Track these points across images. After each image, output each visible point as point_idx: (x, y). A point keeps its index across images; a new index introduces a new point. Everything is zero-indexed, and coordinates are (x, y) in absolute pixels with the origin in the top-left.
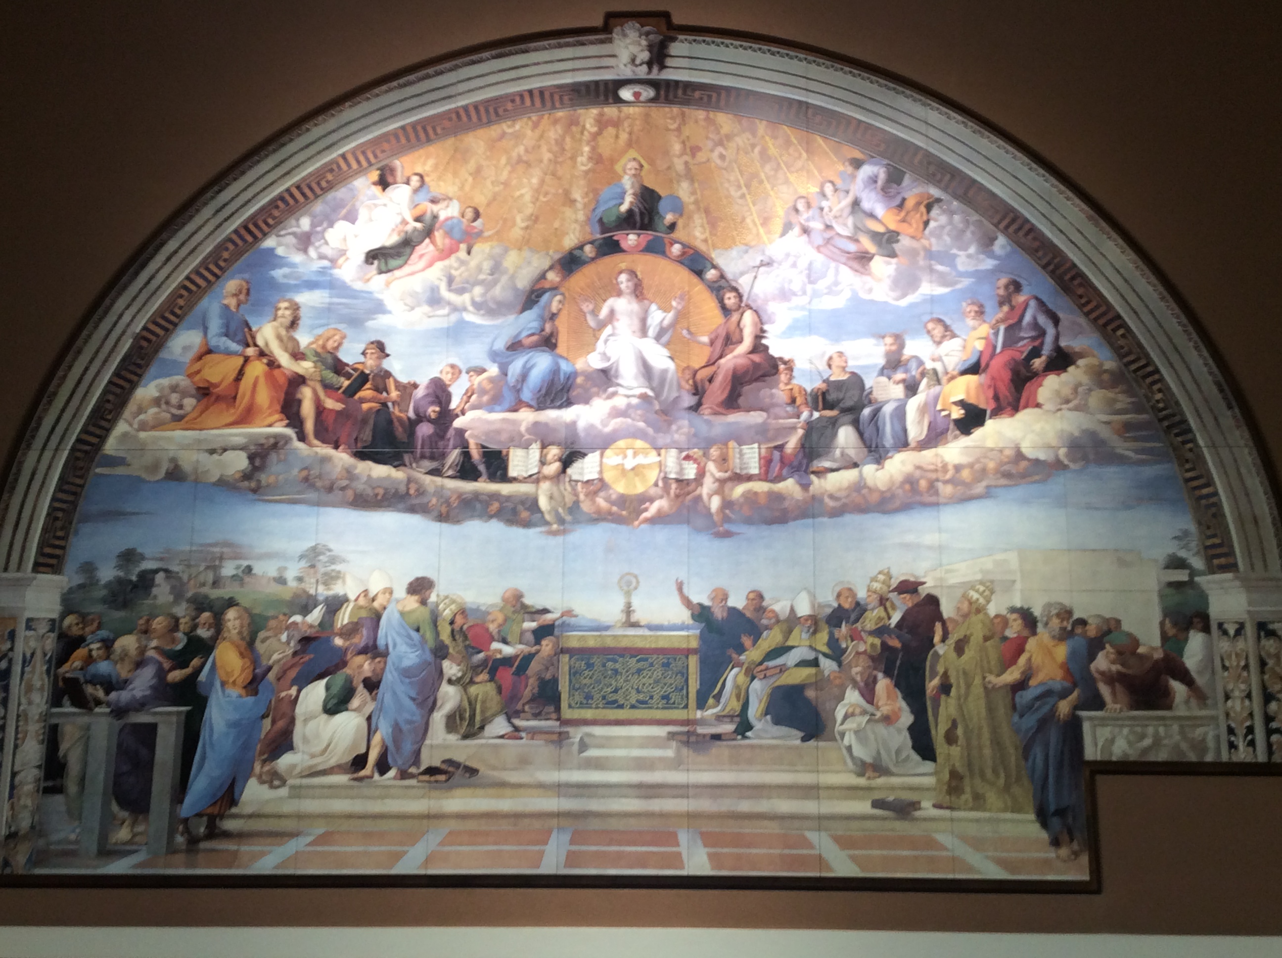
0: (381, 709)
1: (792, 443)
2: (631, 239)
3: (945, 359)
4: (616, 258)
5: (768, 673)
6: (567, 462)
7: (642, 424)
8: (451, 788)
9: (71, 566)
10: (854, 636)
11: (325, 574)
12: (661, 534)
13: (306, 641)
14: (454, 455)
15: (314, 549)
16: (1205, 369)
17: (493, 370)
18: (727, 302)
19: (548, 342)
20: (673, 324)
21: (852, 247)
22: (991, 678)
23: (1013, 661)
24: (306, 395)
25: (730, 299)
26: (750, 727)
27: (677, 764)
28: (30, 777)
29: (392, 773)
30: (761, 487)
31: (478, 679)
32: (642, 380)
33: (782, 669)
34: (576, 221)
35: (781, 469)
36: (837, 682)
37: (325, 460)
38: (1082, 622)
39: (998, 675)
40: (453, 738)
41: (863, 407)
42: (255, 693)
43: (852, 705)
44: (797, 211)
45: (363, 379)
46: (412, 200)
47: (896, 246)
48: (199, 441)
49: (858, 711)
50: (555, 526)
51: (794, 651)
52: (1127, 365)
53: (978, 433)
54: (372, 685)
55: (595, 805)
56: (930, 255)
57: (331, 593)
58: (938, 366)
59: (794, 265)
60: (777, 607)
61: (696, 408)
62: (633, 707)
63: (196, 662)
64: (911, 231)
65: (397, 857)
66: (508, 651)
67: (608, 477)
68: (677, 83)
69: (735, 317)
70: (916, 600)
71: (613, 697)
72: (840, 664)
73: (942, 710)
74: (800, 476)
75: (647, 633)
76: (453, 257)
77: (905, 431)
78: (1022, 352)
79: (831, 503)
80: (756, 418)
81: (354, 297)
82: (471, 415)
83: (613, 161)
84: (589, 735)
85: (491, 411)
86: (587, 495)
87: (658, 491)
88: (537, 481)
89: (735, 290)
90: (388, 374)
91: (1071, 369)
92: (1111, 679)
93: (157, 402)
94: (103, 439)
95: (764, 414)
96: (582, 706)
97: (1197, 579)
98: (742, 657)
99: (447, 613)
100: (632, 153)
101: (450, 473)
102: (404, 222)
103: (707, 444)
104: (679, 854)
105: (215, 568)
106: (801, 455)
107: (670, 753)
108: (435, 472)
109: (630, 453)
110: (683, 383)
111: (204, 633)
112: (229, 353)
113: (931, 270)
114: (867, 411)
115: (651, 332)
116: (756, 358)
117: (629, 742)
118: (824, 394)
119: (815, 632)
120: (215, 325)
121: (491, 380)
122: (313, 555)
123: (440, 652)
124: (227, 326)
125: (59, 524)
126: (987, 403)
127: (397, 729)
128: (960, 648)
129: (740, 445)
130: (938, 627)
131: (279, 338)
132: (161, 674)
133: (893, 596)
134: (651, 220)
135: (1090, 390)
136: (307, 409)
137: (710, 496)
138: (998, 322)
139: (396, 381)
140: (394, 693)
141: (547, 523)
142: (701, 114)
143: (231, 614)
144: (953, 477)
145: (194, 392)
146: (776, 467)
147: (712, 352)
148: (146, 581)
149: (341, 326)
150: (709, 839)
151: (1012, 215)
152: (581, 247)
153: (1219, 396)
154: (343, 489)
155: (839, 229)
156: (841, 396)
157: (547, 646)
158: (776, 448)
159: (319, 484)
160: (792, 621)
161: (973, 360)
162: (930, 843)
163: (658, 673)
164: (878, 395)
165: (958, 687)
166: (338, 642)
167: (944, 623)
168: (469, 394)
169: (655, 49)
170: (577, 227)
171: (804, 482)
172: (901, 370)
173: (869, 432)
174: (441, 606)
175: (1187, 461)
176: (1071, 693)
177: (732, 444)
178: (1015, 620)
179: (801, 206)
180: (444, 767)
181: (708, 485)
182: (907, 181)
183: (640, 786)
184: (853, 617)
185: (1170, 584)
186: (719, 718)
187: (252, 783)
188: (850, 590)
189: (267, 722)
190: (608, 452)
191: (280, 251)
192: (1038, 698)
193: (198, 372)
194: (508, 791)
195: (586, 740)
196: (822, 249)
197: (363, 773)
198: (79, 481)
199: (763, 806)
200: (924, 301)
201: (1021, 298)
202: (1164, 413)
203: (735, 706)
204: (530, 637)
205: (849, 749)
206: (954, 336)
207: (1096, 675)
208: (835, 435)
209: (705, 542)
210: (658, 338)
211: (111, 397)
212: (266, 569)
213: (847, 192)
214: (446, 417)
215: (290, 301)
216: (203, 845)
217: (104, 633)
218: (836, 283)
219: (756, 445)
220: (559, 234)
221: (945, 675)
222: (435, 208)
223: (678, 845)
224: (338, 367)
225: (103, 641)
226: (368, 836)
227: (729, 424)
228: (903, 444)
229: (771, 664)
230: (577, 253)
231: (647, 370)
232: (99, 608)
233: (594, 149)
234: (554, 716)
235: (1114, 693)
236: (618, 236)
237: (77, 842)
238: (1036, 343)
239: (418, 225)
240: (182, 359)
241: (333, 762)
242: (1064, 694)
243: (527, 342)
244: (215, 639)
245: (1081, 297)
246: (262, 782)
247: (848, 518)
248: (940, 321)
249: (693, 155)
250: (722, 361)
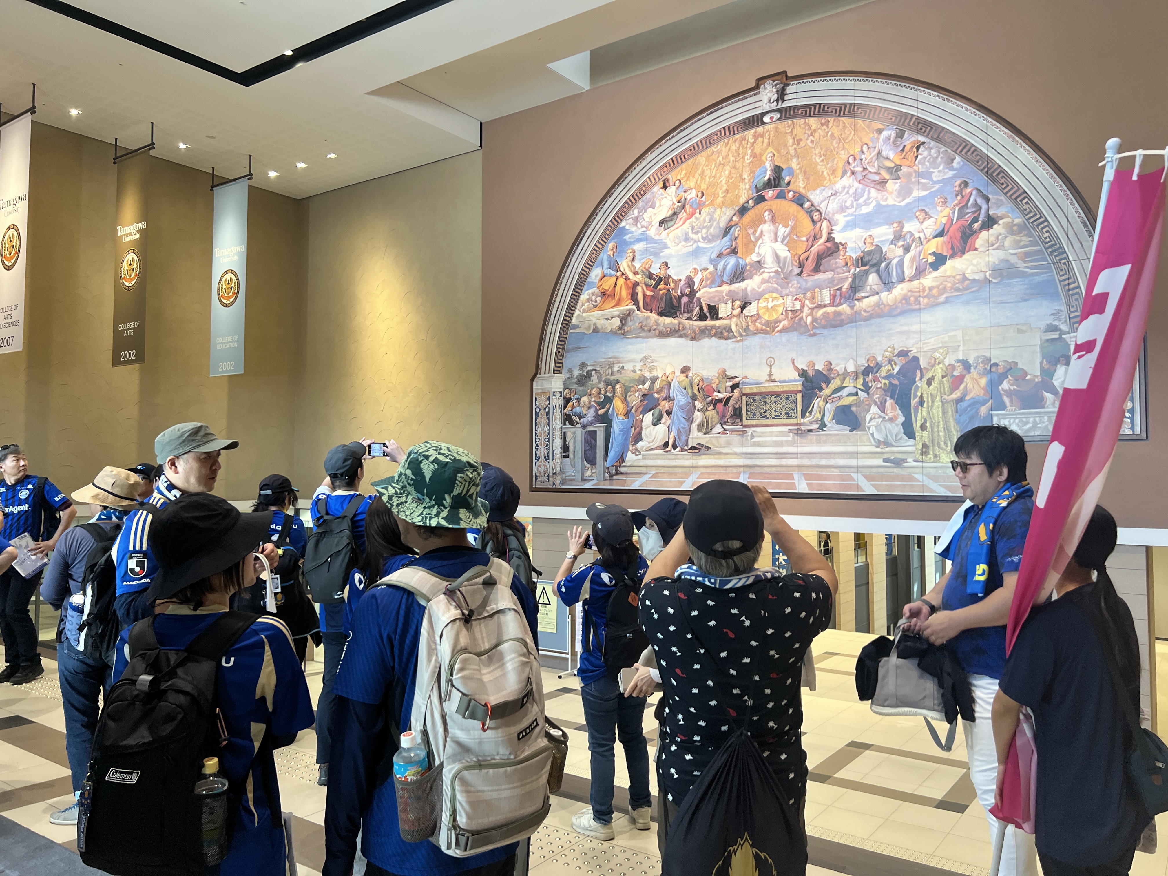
0: (673, 423)
1: (846, 286)
2: (770, 193)
3: (925, 231)
4: (763, 204)
5: (834, 400)
6: (743, 308)
7: (775, 286)
8: (700, 455)
9: (565, 370)
10: (876, 380)
11: (650, 367)
12: (784, 337)
13: (644, 395)
14: (697, 310)
15: (645, 357)
16: (1076, 215)
17: (711, 268)
18: (814, 218)
19: (734, 251)
20: (789, 234)
21: (877, 178)
22: (945, 397)
23: (957, 388)
24: (639, 289)
25: (816, 216)
26: (825, 426)
27: (792, 444)
28: (558, 451)
29: (678, 449)
30: (830, 309)
31: (709, 409)
32: (776, 264)
33: (840, 398)
34: (745, 189)
35: (840, 299)
36: (867, 403)
37: (648, 318)
38: (996, 365)
39: (949, 395)
40: (700, 434)
41: (882, 262)
42: (628, 418)
43: (874, 413)
44: (849, 163)
45: (660, 279)
46: (676, 192)
47: (899, 173)
48: (603, 315)
49: (877, 416)
50: (739, 338)
51: (846, 389)
52: (1028, 220)
53: (942, 269)
54: (669, 413)
55: (758, 462)
56: (919, 175)
57: (652, 375)
58: (922, 235)
59: (848, 193)
60: (838, 368)
61: (800, 274)
62: (773, 418)
63: (607, 406)
64: (908, 163)
65: (682, 483)
66: (721, 396)
67: (761, 312)
68: (790, 107)
69: (819, 225)
70: (907, 359)
71: (765, 414)
72: (868, 395)
73: (919, 415)
74: (850, 302)
75: (779, 384)
76: (694, 217)
77: (903, 272)
78: (968, 221)
79: (865, 314)
80: (829, 275)
81: (656, 243)
82: (703, 290)
83: (761, 155)
84: (754, 431)
85: (711, 288)
86: (752, 322)
87: (783, 317)
88: (731, 318)
89: (818, 211)
90: (670, 276)
91: (995, 226)
92: (1009, 394)
93: (588, 300)
94: (571, 318)
95: (832, 273)
96: (751, 418)
97: (1063, 336)
98: (822, 393)
99: (696, 381)
100: (770, 149)
101: (695, 318)
102: (674, 204)
103: (807, 290)
104: (794, 483)
105: (611, 368)
106: (850, 291)
107: (790, 439)
108: (689, 319)
109: (770, 300)
110: (794, 263)
111: (609, 394)
112: (611, 276)
113: (919, 182)
114: (883, 265)
115: (779, 240)
116: (829, 244)
117: (771, 434)
118: (862, 259)
119: (856, 379)
120: (606, 264)
121: (710, 273)
122: (645, 360)
123: (694, 398)
124: (610, 264)
125: (560, 354)
126: (948, 252)
127: (679, 431)
128: (929, 383)
129: (821, 290)
130: (918, 372)
131: (628, 266)
132: (596, 411)
133: (895, 358)
134: (779, 182)
135: (1006, 237)
136: (640, 297)
137: (807, 317)
138: (954, 206)
139: (673, 279)
140: (677, 416)
141: (736, 337)
142: (802, 121)
143: (618, 386)
144: (928, 294)
145: (600, 294)
146: (838, 299)
147: (808, 245)
148: (589, 373)
149: (651, 257)
150: (807, 477)
151: (964, 144)
152: (747, 202)
153: (1084, 230)
154: (654, 330)
155: (870, 169)
156: (870, 258)
157: (736, 392)
158: (838, 289)
159: (646, 329)
160: (845, 374)
161: (941, 229)
162: (911, 479)
163: (784, 403)
164: (890, 255)
165: (928, 402)
166: (656, 395)
167: (921, 370)
168: (702, 281)
169: (780, 92)
170: (745, 192)
171: (851, 305)
172: (902, 240)
173: (884, 275)
174: (694, 378)
175: (1062, 270)
176: (988, 402)
177: (817, 290)
178: (959, 366)
179: (851, 161)
180: (697, 446)
181: (806, 311)
182: (906, 135)
183: (776, 454)
184: (875, 370)
185: (1047, 340)
186: (811, 422)
187: (629, 452)
188: (874, 357)
189: (633, 429)
190: (761, 301)
191: (627, 227)
192: (969, 406)
193: (601, 285)
194: (722, 456)
195: (754, 434)
196: (861, 182)
197: (667, 449)
198: (565, 336)
199: (832, 462)
200: (915, 201)
201: (968, 190)
202: (1049, 244)
203: (819, 416)
204: (729, 389)
205: (872, 434)
206: (931, 217)
207: (1002, 392)
208: (867, 279)
209: (804, 339)
210: (782, 242)
211: (573, 300)
212: (629, 366)
213: (875, 148)
214: (692, 293)
215: (632, 249)
216: (614, 477)
217: (577, 396)
218: (869, 198)
219: (828, 289)
220: (738, 197)
221: (921, 397)
222: (686, 194)
223: (794, 479)
224: (650, 276)
225: (577, 399)
226: (670, 475)
227: (816, 280)
228: (902, 279)
229: (835, 396)
230: (746, 205)
231: (777, 257)
232: (575, 386)
233: (752, 150)
234: (740, 424)
235: (1011, 402)
236: (763, 193)
237: (574, 476)
238: (976, 215)
239: (679, 204)
240: (595, 281)
241: (656, 445)
242: (984, 403)
243: (725, 253)
244: (613, 396)
245: (1002, 184)
246: (633, 453)
247: (873, 321)
248: (923, 210)
249: (798, 144)
250: (812, 248)
